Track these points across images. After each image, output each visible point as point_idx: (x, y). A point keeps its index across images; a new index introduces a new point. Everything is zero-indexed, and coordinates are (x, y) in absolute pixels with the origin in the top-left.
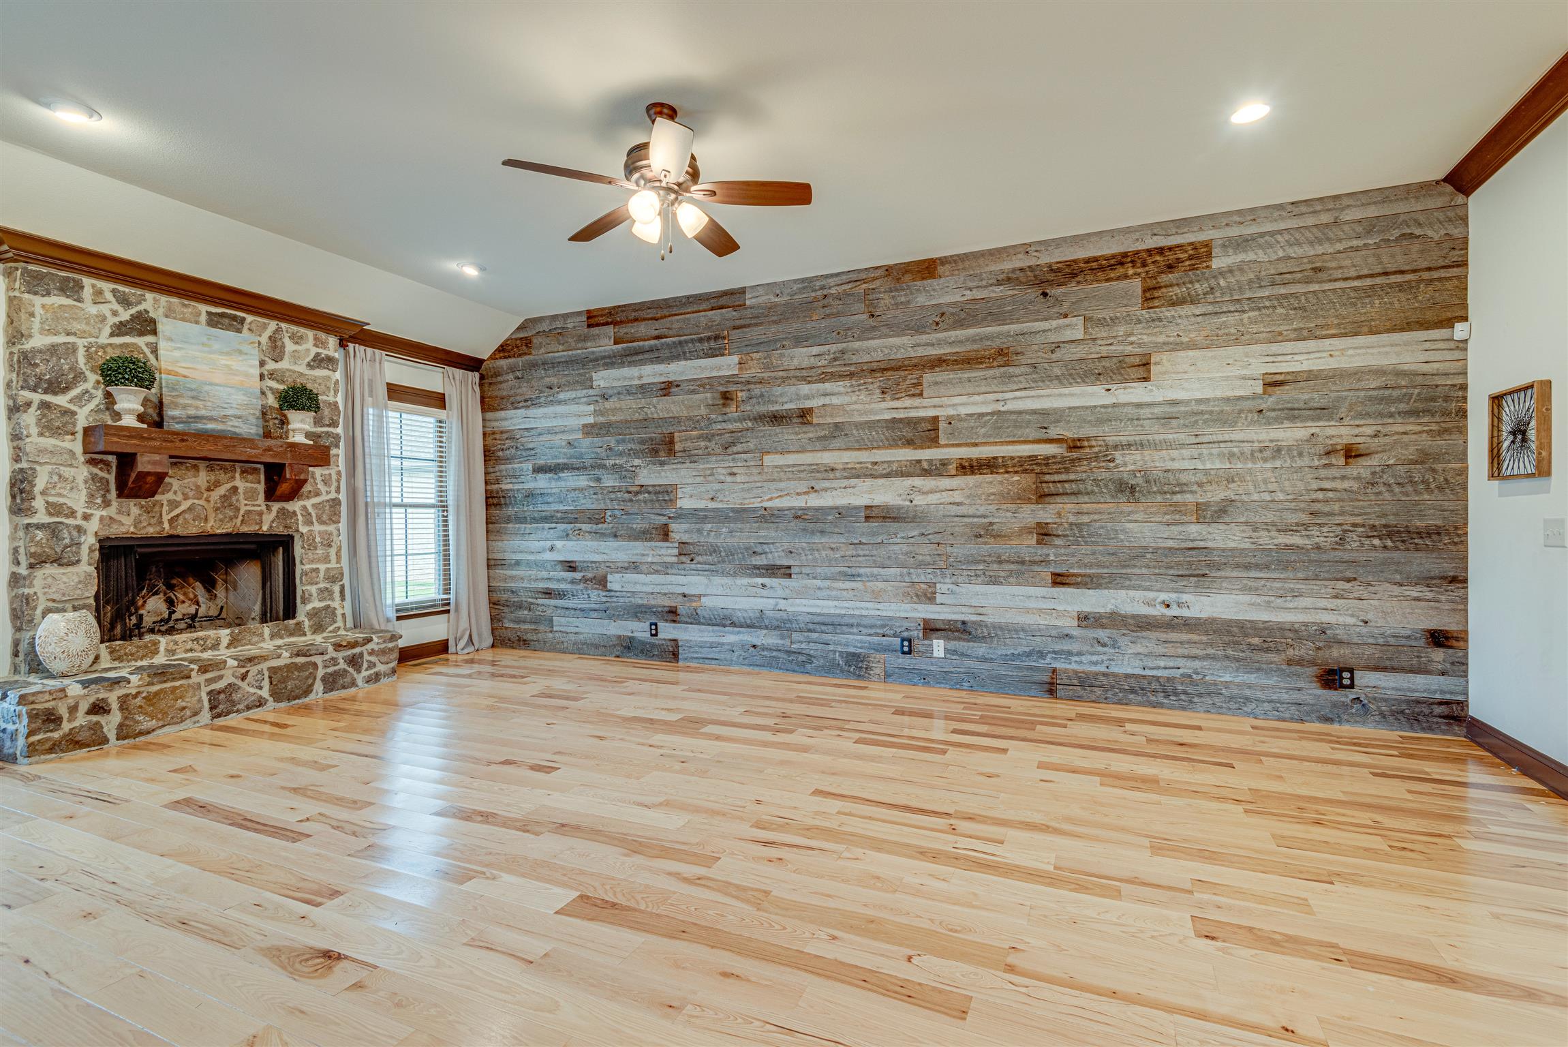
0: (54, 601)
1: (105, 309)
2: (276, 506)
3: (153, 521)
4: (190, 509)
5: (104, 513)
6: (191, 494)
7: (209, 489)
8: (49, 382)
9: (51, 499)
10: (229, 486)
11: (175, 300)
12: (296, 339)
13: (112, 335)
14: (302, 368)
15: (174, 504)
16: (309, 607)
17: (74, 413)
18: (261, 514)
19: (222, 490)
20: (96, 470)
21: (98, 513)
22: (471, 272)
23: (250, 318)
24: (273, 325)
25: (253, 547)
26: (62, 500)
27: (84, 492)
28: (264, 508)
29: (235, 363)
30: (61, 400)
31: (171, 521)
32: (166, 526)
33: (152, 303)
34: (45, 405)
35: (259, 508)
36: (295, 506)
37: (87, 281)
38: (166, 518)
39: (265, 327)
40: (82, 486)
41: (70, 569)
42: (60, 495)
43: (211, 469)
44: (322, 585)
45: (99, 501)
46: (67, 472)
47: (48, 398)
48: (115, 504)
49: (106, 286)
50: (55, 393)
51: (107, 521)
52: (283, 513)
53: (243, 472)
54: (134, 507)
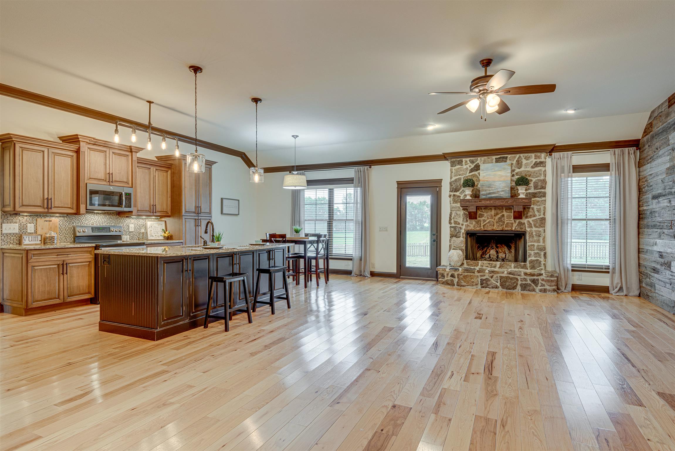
0: (455, 247)
1: (468, 166)
2: (517, 221)
3: (479, 226)
4: (489, 222)
5: (466, 224)
6: (489, 217)
7: (495, 216)
8: (455, 189)
9: (455, 220)
10: (501, 214)
11: (486, 158)
12: (527, 158)
13: (469, 173)
14: (529, 169)
15: (484, 221)
16: (530, 259)
17: (460, 196)
18: (512, 224)
19: (499, 216)
20: (465, 212)
21: (465, 224)
22: (571, 112)
23: (509, 156)
24: (518, 156)
25: (513, 235)
26: (457, 220)
27: (462, 217)
28: (513, 221)
29: (502, 173)
30: (457, 194)
31: (483, 226)
32: (482, 227)
33: (479, 160)
34: (454, 195)
35: (511, 222)
36: (525, 221)
37: (464, 160)
38: (482, 225)
39: (515, 157)
40: (462, 216)
41: (458, 239)
42: (457, 219)
43: (495, 209)
44: (536, 251)
45: (465, 220)
46: (458, 212)
47: (455, 193)
48: (469, 221)
49: (468, 159)
50: (456, 192)
51: (467, 226)
52: (520, 224)
53: (506, 209)
54: (474, 222)
